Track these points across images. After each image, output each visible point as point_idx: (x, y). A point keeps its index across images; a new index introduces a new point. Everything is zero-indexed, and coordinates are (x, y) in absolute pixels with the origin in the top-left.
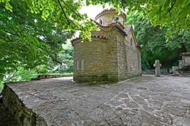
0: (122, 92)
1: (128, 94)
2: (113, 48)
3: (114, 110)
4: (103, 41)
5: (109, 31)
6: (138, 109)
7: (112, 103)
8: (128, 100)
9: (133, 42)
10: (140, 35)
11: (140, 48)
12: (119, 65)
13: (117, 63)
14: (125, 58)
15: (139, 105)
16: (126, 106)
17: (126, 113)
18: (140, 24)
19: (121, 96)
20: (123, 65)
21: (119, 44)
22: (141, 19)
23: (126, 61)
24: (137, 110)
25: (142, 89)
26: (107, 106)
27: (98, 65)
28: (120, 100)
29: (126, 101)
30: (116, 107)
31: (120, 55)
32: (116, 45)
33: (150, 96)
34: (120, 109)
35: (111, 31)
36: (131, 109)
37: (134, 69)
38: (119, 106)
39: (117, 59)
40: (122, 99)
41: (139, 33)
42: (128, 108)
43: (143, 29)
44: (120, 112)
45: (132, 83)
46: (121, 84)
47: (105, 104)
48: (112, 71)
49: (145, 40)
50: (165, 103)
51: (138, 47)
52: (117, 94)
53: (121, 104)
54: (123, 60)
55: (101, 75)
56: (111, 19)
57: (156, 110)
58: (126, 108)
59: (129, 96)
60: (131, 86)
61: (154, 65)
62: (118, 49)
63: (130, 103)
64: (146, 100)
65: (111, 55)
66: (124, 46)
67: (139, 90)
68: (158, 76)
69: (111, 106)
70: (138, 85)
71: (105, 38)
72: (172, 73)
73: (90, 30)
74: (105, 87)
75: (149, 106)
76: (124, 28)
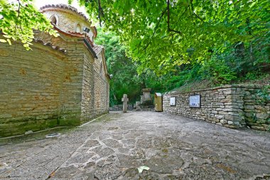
0: (89, 139)
1: (97, 139)
2: (75, 70)
3: (82, 169)
4: (57, 56)
5: (71, 43)
6: (114, 154)
7: (76, 160)
8: (100, 148)
9: (103, 69)
10: (110, 61)
11: (109, 77)
12: (83, 98)
13: (81, 95)
14: (93, 89)
15: (115, 149)
16: (98, 156)
17: (100, 166)
18: (111, 49)
19: (89, 144)
20: (89, 99)
21: (86, 67)
22: (113, 44)
23: (92, 93)
24: (113, 157)
25: (113, 129)
26: (67, 169)
27: (41, 98)
28: (88, 152)
29: (97, 151)
30: (85, 164)
31: (86, 83)
32: (82, 68)
33: (123, 136)
34: (90, 164)
35: (76, 43)
36: (106, 158)
37: (101, 105)
38: (89, 161)
39: (81, 89)
40: (91, 148)
41: (109, 59)
42: (102, 159)
43: (114, 56)
44: (92, 169)
45: (100, 124)
46: (85, 127)
47: (63, 166)
48: (71, 109)
49: (115, 69)
50: (137, 139)
51: (108, 76)
52: (82, 143)
53: (92, 156)
54: (90, 91)
55: (46, 117)
56: (75, 25)
57: (131, 149)
58: (100, 160)
59: (100, 142)
60: (99, 128)
61: (123, 100)
62: (84, 74)
63: (104, 151)
64: (119, 141)
65: (71, 81)
66: (93, 71)
67: (111, 132)
68: (125, 112)
69: (76, 165)
70: (108, 125)
71: (63, 51)
72: (135, 108)
73: (32, 27)
74: (56, 138)
75: (124, 147)
76: (93, 46)
